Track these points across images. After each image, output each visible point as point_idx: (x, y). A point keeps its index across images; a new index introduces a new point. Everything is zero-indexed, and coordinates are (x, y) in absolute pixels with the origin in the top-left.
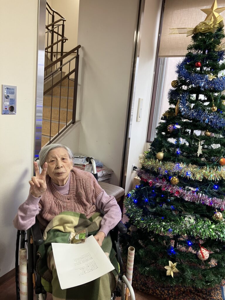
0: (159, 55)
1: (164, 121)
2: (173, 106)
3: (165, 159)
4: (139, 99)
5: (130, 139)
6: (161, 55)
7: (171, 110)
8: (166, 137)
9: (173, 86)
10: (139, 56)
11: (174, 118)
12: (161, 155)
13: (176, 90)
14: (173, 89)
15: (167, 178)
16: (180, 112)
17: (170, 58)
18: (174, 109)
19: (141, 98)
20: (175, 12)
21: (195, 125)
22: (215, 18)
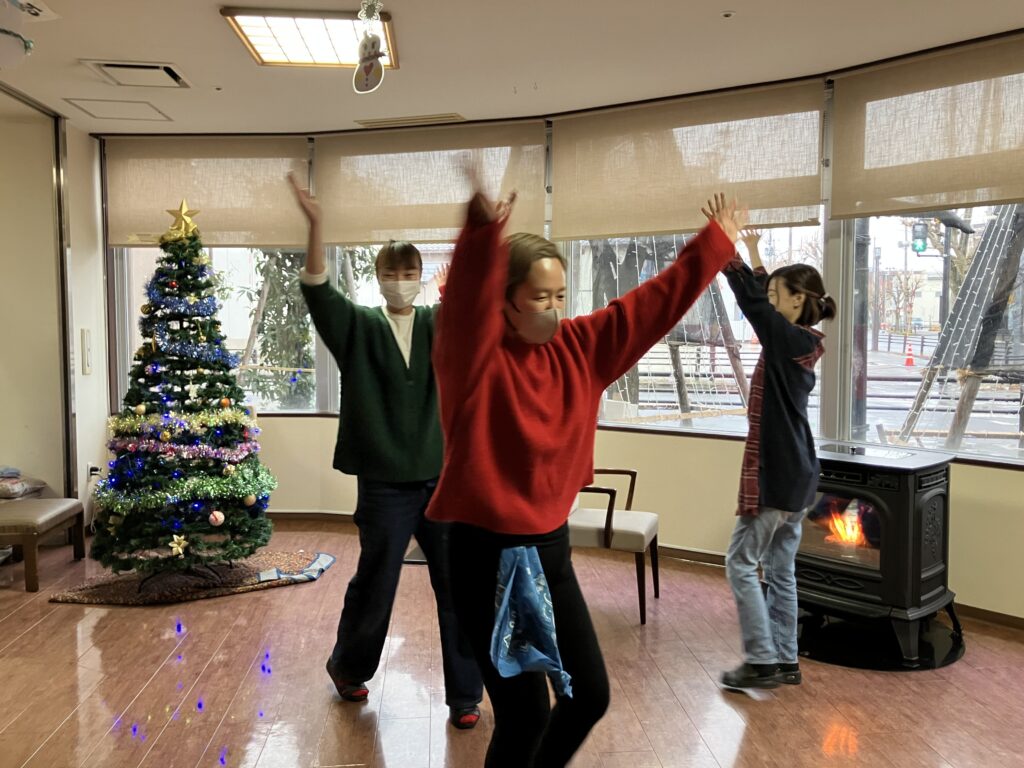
0: (110, 242)
1: (139, 363)
2: (149, 340)
3: (148, 413)
4: (82, 331)
5: (74, 415)
6: (115, 243)
7: (147, 346)
8: (146, 386)
9: (144, 313)
10: (69, 246)
11: (153, 355)
12: (142, 408)
13: (149, 318)
14: (146, 316)
15: (155, 435)
16: (158, 348)
17: (134, 250)
18: (150, 344)
19: (85, 328)
20: (131, 161)
21: (184, 364)
22: (186, 224)
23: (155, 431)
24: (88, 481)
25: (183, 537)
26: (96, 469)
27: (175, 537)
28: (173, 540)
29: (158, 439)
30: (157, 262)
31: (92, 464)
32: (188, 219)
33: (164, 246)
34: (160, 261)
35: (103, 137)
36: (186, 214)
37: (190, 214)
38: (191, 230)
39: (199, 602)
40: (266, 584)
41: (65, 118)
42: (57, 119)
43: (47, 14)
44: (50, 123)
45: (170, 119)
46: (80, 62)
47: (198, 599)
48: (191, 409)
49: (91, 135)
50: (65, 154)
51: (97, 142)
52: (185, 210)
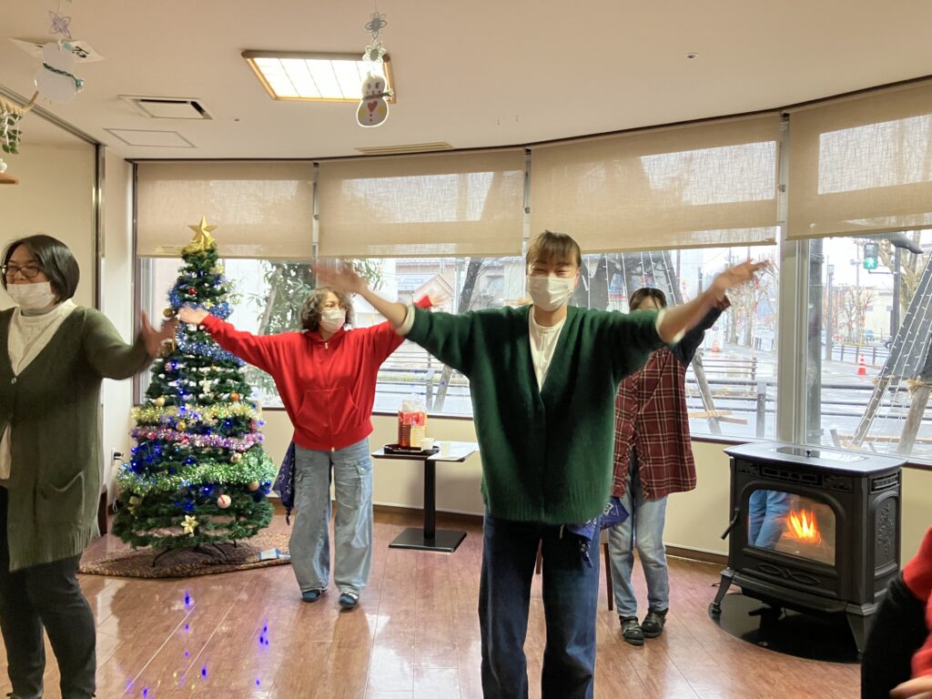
0: (138, 253)
3: (166, 405)
6: (143, 254)
8: (165, 381)
9: (167, 316)
10: (103, 256)
11: (172, 354)
12: (162, 400)
14: (168, 319)
15: (172, 425)
16: (177, 347)
17: (158, 260)
18: (171, 344)
20: (159, 182)
21: (199, 362)
22: (206, 238)
23: (172, 421)
24: (112, 464)
25: (194, 518)
26: (119, 455)
27: (187, 517)
28: (184, 520)
29: (174, 429)
30: (179, 271)
31: (115, 450)
32: (207, 234)
33: (185, 257)
34: (182, 270)
35: (136, 162)
36: (206, 229)
37: (209, 229)
38: (209, 244)
39: (208, 577)
40: (266, 563)
41: (105, 146)
42: (98, 146)
43: (93, 56)
44: (93, 148)
45: (193, 146)
46: (119, 97)
47: (206, 574)
48: (204, 403)
49: (126, 160)
50: (104, 176)
51: (131, 166)
52: (204, 226)
